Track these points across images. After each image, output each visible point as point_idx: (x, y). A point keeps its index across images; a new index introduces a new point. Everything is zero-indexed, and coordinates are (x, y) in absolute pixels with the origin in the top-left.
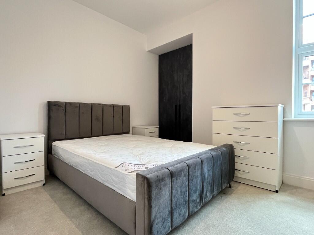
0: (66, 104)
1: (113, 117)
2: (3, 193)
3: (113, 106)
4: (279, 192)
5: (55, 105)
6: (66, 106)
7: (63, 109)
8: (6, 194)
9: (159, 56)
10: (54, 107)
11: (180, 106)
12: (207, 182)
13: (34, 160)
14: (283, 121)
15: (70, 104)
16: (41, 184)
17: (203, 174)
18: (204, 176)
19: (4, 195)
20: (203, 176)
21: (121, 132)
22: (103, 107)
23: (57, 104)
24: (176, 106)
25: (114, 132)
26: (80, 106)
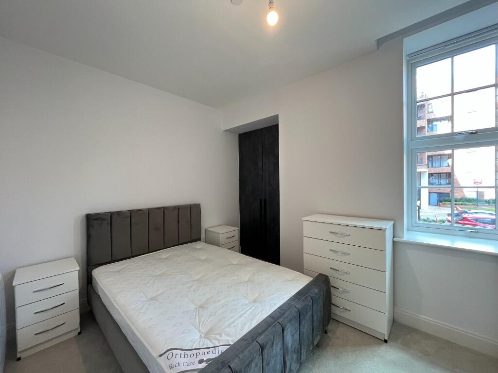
0: (112, 214)
1: (178, 221)
2: (18, 357)
3: (178, 208)
4: (388, 342)
5: (96, 219)
6: (113, 217)
7: (108, 223)
8: (22, 358)
9: (239, 135)
10: (96, 221)
11: (265, 200)
12: (292, 351)
13: (64, 304)
14: (394, 242)
15: (118, 213)
16: (75, 334)
17: (285, 344)
18: (287, 348)
19: (19, 359)
20: (285, 348)
21: (189, 240)
22: (164, 210)
23: (99, 218)
24: (261, 200)
25: (180, 242)
26: (132, 215)
